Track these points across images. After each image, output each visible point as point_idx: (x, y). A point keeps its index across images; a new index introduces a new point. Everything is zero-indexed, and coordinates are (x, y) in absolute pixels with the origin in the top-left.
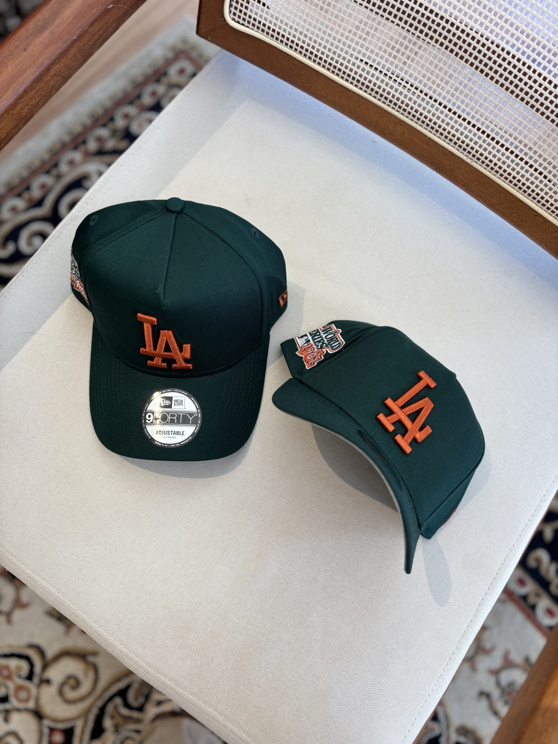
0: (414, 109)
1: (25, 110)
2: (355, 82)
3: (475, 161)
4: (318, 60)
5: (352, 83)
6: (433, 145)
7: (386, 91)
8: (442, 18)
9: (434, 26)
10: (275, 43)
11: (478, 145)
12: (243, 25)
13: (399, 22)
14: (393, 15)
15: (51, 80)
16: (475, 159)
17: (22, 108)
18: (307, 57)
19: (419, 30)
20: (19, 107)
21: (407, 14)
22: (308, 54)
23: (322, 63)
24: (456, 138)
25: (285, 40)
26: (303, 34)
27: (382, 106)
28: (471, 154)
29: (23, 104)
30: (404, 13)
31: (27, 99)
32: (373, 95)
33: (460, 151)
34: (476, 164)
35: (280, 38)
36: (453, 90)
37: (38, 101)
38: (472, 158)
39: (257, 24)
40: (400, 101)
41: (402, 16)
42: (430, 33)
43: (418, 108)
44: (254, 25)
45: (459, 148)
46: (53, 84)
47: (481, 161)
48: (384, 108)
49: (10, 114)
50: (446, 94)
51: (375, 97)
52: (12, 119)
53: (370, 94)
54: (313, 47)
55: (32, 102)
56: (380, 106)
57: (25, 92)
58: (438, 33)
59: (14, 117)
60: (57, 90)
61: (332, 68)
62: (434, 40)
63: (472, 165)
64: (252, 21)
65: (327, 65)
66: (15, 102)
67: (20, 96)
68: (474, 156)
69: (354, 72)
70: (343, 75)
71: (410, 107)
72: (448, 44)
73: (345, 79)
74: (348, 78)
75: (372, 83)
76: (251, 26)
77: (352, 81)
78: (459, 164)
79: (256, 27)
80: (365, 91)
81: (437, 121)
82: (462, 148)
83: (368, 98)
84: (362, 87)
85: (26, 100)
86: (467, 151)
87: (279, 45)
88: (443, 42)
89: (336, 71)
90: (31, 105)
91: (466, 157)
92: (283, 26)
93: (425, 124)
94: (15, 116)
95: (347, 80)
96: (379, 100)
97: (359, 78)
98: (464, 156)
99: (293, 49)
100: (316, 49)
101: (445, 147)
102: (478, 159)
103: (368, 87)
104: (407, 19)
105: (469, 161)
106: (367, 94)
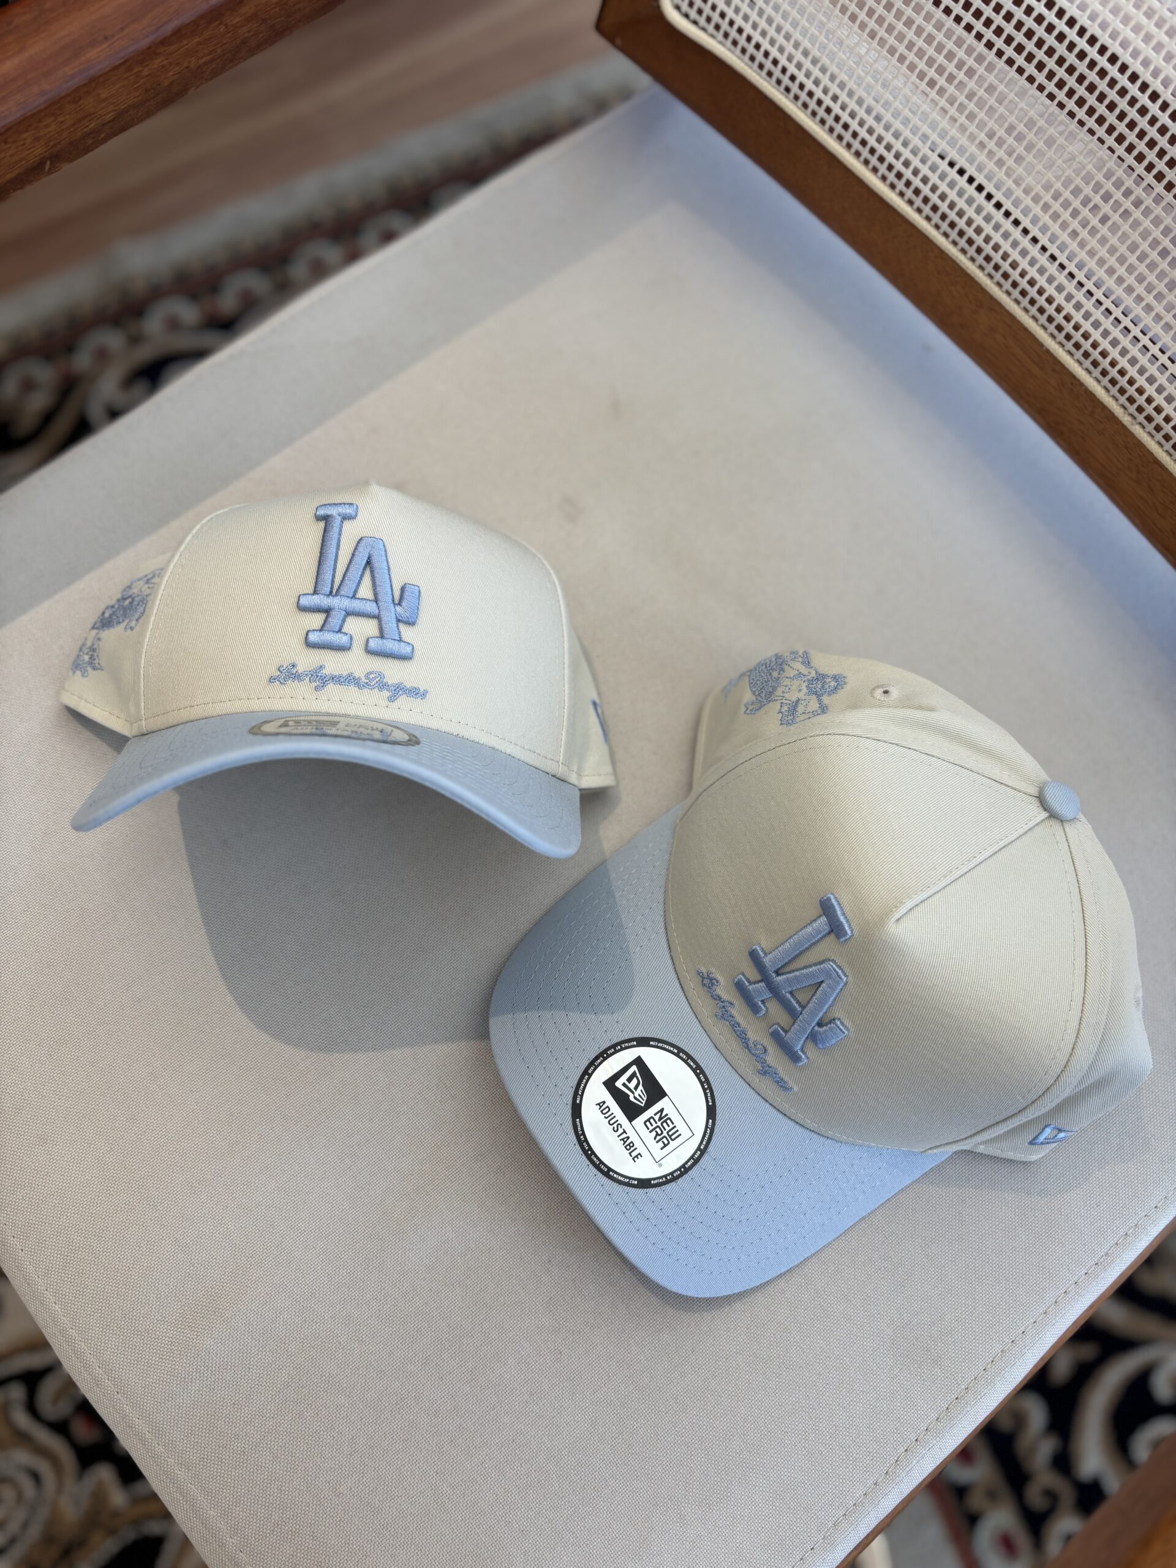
0: (1027, 278)
1: (171, 73)
2: (909, 193)
3: (1140, 424)
4: (839, 129)
5: (902, 194)
6: (1054, 370)
7: (974, 226)
8: (1134, 78)
9: (1112, 95)
10: (754, 74)
11: (1156, 385)
12: (695, 23)
13: (1035, 73)
14: (1025, 54)
15: (242, 27)
16: (1141, 418)
17: (163, 66)
18: (818, 118)
19: (1076, 97)
20: (159, 61)
21: (1056, 57)
22: (821, 112)
23: (847, 136)
24: (1109, 359)
25: (777, 72)
26: (819, 65)
27: (957, 257)
28: (1135, 405)
29: (167, 59)
30: (1050, 52)
31: (179, 52)
32: (942, 230)
33: (1111, 393)
34: (1141, 430)
35: (768, 65)
36: (1125, 247)
37: (205, 63)
38: (1136, 414)
39: (725, 25)
40: (1001, 252)
41: (1045, 59)
42: (1099, 107)
43: (1037, 276)
44: (717, 27)
45: (1109, 386)
46: (246, 35)
47: (1154, 424)
48: (961, 265)
49: (135, 71)
50: (1108, 255)
51: (946, 235)
52: (138, 85)
53: (937, 227)
54: (835, 98)
55: (189, 62)
56: (954, 258)
57: (178, 34)
58: (1117, 112)
59: (142, 81)
60: (253, 52)
61: (865, 153)
62: (1106, 125)
63: (1132, 431)
64: (716, 17)
65: (856, 145)
66: (150, 47)
67: (165, 38)
68: (1140, 409)
69: (911, 168)
70: (887, 173)
71: (1019, 270)
72: (1136, 141)
73: (888, 182)
74: (896, 181)
75: (947, 202)
76: (711, 28)
77: (904, 189)
78: (1101, 422)
79: (722, 31)
80: (928, 219)
81: (1073, 312)
82: (1118, 387)
83: (930, 233)
84: (922, 206)
85: (177, 53)
86: (1126, 396)
87: (761, 81)
88: (1124, 133)
89: (874, 161)
90: (187, 67)
91: (1122, 410)
92: (780, 40)
93: (1046, 315)
94: (145, 79)
95: (893, 186)
96: (955, 243)
97: (921, 186)
98: (1118, 407)
99: (792, 95)
100: (839, 102)
101: (1078, 377)
102: (1149, 419)
103: (935, 208)
104: (1055, 68)
105: (1126, 420)
106: (931, 225)
